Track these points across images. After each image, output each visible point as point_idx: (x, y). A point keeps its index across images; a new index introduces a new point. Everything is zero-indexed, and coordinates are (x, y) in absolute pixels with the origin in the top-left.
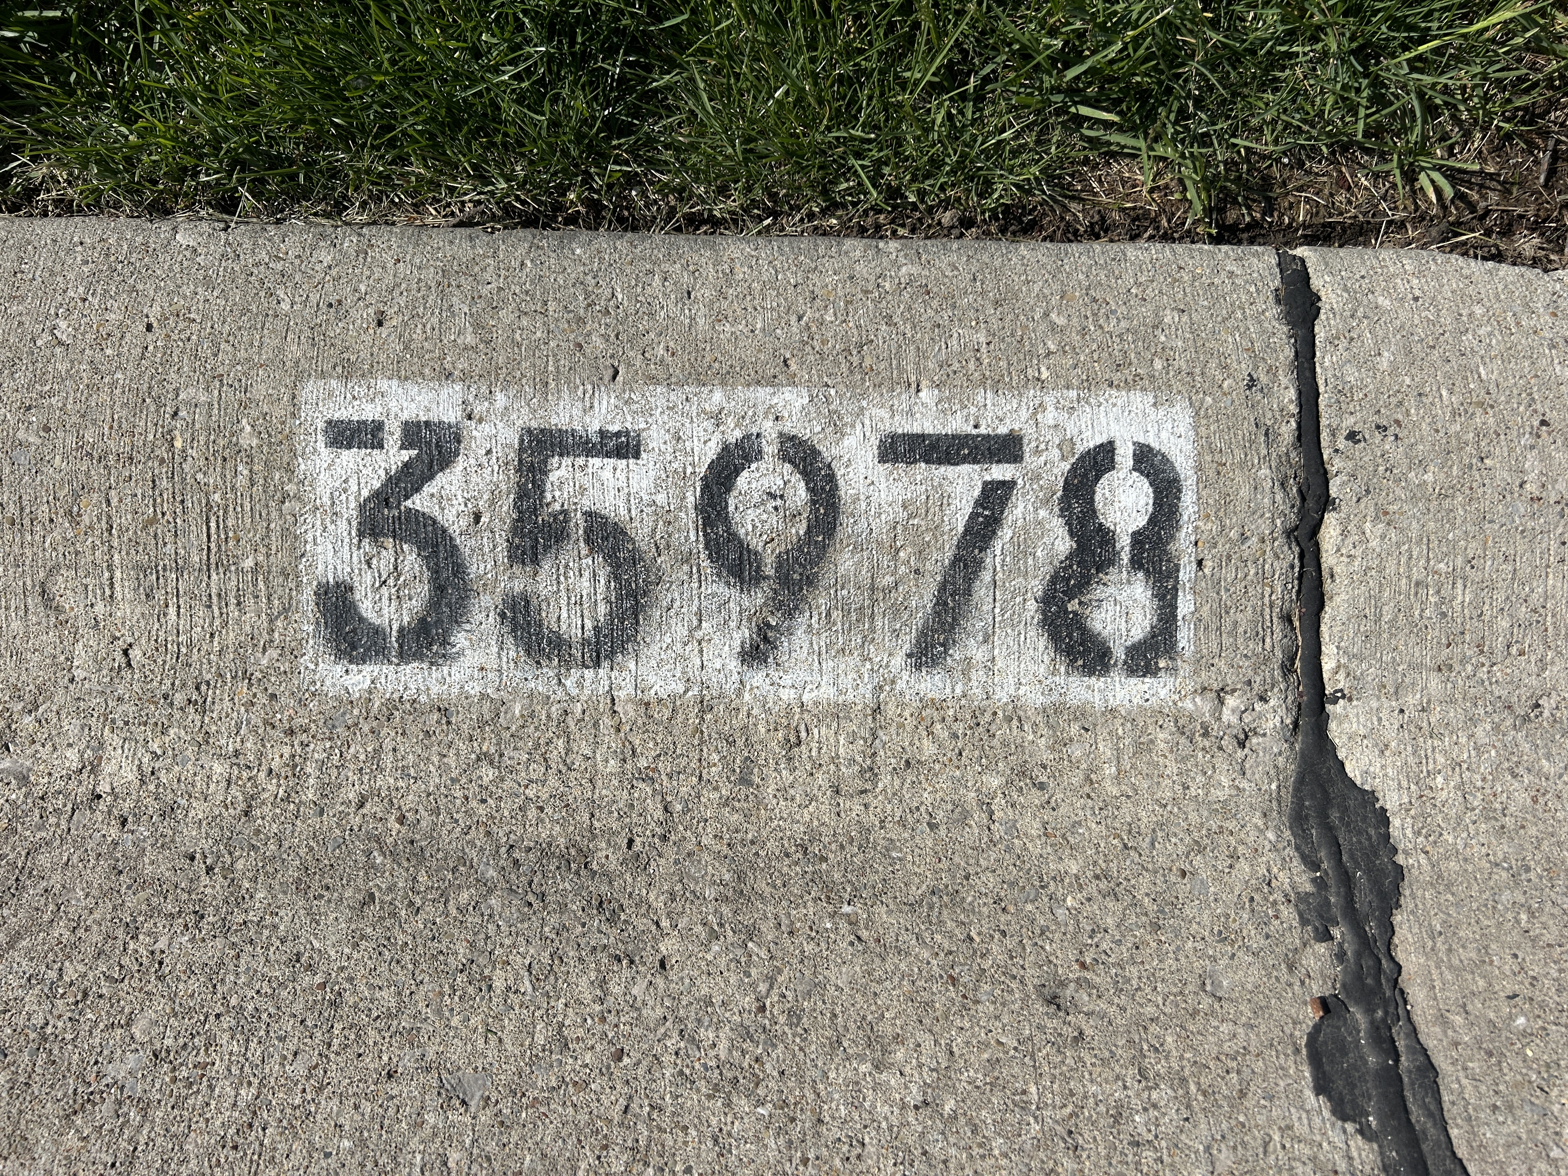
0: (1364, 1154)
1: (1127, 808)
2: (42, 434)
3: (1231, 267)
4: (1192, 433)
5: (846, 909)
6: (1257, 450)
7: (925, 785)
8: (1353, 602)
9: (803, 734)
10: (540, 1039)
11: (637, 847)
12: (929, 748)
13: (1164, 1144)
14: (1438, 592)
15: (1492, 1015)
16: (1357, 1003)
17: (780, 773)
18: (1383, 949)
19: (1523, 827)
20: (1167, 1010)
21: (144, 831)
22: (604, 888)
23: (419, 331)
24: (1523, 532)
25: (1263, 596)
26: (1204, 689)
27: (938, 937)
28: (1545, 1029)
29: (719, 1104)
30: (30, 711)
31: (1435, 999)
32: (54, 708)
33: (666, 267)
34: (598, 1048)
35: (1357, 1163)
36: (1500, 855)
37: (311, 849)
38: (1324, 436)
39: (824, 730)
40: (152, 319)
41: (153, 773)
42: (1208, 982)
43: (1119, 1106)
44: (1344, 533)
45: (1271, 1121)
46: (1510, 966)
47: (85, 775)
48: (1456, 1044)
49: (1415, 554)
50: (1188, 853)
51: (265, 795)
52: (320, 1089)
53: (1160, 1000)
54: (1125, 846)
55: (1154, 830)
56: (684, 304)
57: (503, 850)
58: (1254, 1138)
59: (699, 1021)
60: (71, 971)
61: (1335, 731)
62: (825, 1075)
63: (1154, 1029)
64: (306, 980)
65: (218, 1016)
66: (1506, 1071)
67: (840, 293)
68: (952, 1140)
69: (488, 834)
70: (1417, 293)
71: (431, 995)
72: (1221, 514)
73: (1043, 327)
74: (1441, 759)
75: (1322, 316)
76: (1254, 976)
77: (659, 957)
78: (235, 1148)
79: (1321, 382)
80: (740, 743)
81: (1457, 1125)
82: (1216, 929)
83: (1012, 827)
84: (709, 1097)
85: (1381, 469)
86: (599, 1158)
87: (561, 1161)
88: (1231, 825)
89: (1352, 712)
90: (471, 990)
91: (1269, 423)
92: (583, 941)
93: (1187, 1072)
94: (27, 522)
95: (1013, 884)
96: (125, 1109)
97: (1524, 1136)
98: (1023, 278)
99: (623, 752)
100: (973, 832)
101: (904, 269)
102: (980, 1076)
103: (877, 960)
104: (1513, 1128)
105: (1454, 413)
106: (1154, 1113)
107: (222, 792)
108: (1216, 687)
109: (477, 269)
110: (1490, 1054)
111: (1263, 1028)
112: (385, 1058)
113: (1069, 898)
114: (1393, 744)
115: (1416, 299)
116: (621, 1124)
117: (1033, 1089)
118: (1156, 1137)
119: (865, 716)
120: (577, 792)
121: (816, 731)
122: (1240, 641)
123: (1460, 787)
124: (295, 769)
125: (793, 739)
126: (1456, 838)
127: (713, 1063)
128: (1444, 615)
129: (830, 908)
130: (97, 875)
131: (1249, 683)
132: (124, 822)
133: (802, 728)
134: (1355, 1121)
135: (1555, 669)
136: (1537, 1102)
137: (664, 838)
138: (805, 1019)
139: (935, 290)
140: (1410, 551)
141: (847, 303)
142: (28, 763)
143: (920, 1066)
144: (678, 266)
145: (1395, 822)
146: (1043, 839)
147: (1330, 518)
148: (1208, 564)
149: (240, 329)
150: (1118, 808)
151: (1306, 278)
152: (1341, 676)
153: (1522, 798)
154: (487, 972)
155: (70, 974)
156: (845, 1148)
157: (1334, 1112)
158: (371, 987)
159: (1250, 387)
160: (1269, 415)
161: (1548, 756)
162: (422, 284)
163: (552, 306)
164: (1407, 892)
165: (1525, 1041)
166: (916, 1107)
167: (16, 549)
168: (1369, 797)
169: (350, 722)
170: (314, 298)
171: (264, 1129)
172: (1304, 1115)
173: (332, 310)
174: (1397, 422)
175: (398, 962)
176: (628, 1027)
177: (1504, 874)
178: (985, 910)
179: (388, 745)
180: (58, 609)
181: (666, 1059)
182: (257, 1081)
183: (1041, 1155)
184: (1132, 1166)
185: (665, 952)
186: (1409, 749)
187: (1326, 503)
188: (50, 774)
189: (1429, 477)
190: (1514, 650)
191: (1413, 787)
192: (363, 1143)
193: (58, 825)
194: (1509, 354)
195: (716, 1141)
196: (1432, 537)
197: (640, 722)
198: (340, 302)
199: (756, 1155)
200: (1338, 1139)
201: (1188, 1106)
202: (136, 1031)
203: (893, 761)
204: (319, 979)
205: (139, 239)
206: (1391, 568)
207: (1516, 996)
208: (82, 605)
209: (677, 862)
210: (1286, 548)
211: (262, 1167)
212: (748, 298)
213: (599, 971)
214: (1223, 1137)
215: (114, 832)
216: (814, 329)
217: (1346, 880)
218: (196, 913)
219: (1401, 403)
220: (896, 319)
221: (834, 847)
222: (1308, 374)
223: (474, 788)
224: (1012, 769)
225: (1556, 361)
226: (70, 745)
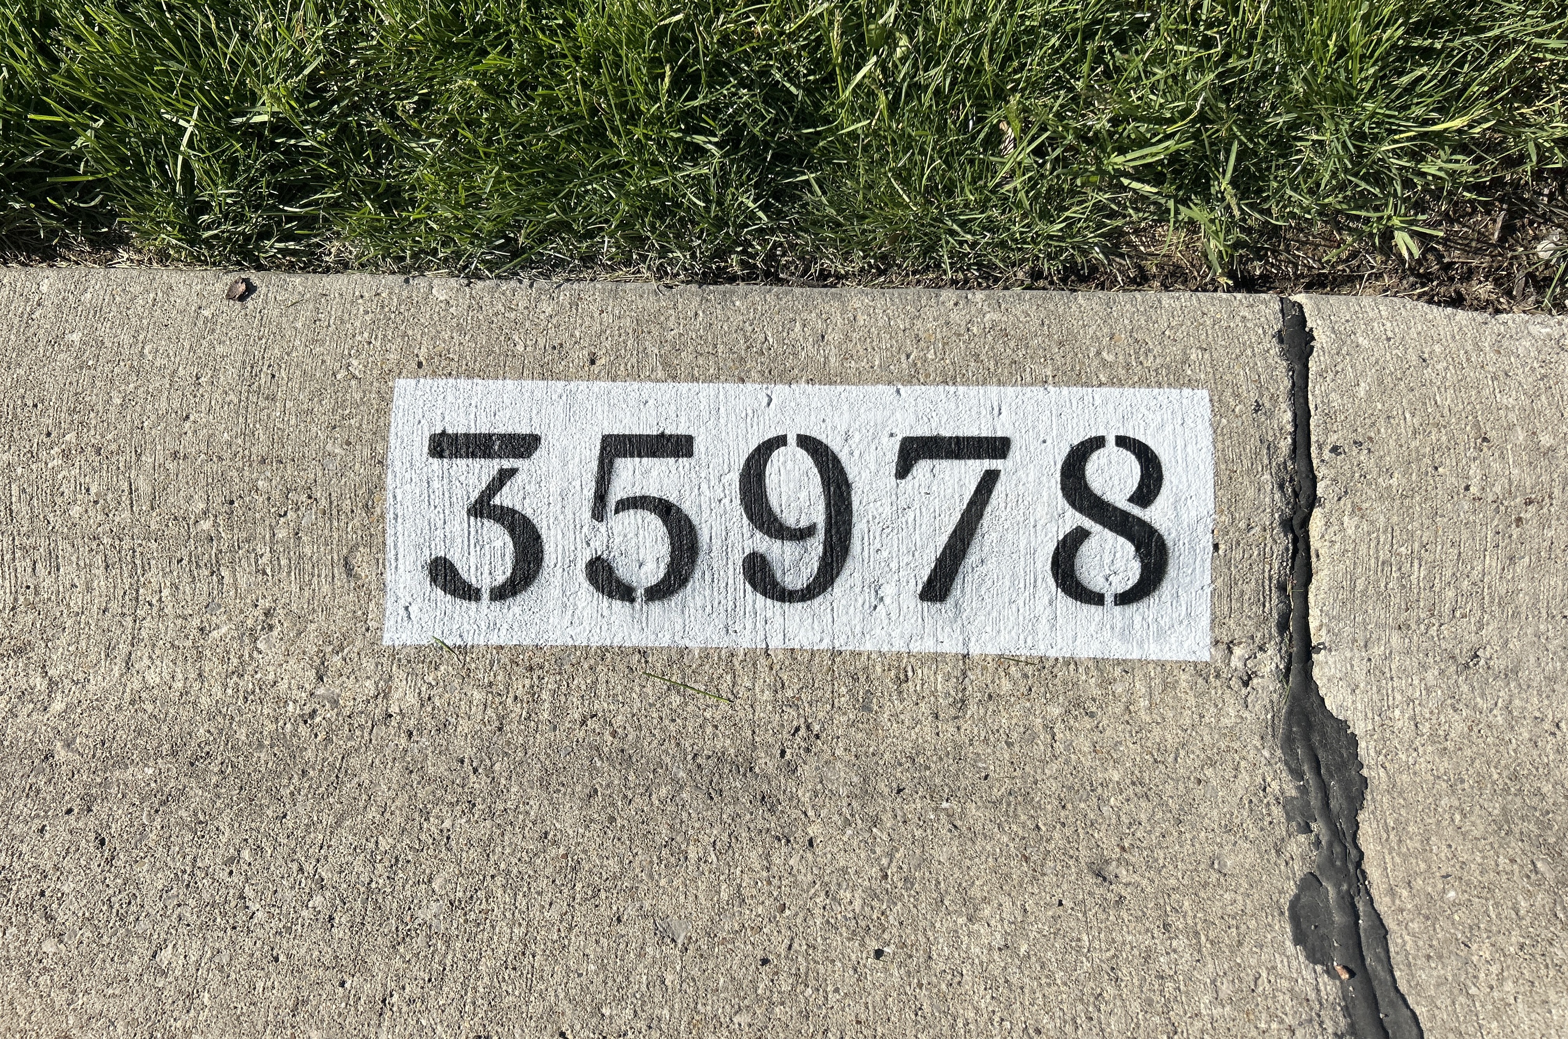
0: (1329, 988)
1: (1157, 731)
2: (345, 447)
3: (1245, 312)
4: (1211, 447)
5: (945, 805)
6: (1261, 460)
7: (1004, 713)
8: (1333, 577)
9: (910, 674)
10: (724, 896)
11: (788, 756)
12: (1006, 685)
13: (1181, 977)
14: (1400, 569)
15: (1430, 889)
16: (1328, 879)
17: (893, 703)
18: (1349, 839)
19: (1460, 749)
20: (1185, 882)
21: (425, 741)
22: (765, 787)
23: (622, 369)
24: (1466, 524)
25: (1264, 572)
26: (1217, 642)
27: (1014, 827)
28: (1470, 901)
29: (857, 944)
30: (337, 653)
31: (1388, 876)
32: (356, 650)
33: (804, 315)
34: (767, 903)
35: (1323, 994)
36: (1442, 770)
37: (549, 756)
38: (1314, 449)
39: (926, 671)
40: (421, 359)
41: (429, 699)
42: (1216, 862)
43: (1148, 949)
44: (1328, 524)
45: (1260, 963)
46: (1445, 852)
47: (380, 700)
48: (1402, 910)
49: (1382, 540)
50: (1203, 766)
51: (513, 715)
52: (570, 929)
53: (1180, 875)
54: (1156, 761)
55: (1177, 749)
56: (819, 346)
57: (689, 757)
58: (1248, 975)
59: (839, 885)
60: (384, 844)
61: (1316, 673)
62: (933, 925)
63: (1175, 896)
64: (553, 851)
65: (493, 877)
66: (1438, 930)
67: (939, 336)
68: (1027, 973)
69: (678, 744)
70: (1390, 334)
71: (644, 863)
72: (1233, 509)
73: (1095, 363)
74: (1398, 697)
75: (1315, 354)
76: (1251, 857)
77: (807, 838)
78: (514, 969)
79: (1312, 407)
80: (862, 679)
81: (1400, 970)
82: (1223, 823)
83: (1069, 746)
84: (849, 939)
85: (1357, 475)
86: (772, 981)
87: (746, 982)
88: (1236, 745)
89: (1331, 661)
90: (672, 860)
91: (1270, 439)
92: (752, 826)
93: (1199, 928)
94: (334, 512)
95: (1071, 788)
96: (434, 941)
97: (1450, 978)
98: (1081, 323)
99: (775, 685)
100: (1039, 749)
101: (988, 316)
102: (1046, 928)
103: (969, 843)
104: (1442, 972)
105: (1415, 433)
106: (1173, 956)
107: (481, 713)
108: (1226, 640)
109: (662, 318)
110: (1427, 918)
111: (1256, 896)
112: (615, 908)
113: (1112, 799)
114: (1362, 685)
115: (1389, 339)
116: (786, 957)
117: (1085, 938)
118: (1176, 973)
119: (958, 660)
120: (741, 714)
121: (920, 671)
122: (1246, 605)
123: (1413, 718)
124: (534, 695)
125: (902, 677)
126: (1408, 756)
127: (851, 915)
128: (1404, 587)
129: (933, 805)
130: (395, 773)
131: (1252, 637)
132: (410, 734)
133: (909, 669)
134: (1323, 964)
135: (1491, 628)
136: (1461, 954)
137: (808, 750)
138: (916, 885)
139: (1012, 333)
140: (1378, 538)
141: (944, 344)
142: (338, 691)
143: (1002, 920)
144: (814, 315)
145: (1362, 744)
146: (1093, 754)
147: (1317, 512)
148: (1222, 547)
149: (488, 366)
150: (1150, 732)
151: (1302, 320)
152: (1323, 632)
153: (1460, 727)
154: (683, 847)
155: (384, 845)
156: (949, 977)
157: (1307, 958)
158: (600, 857)
159: (1256, 411)
160: (1271, 433)
161: (1483, 695)
162: (622, 331)
163: (720, 348)
164: (1369, 798)
165: (1454, 909)
166: (1000, 949)
167: (326, 531)
168: (1342, 725)
169: (574, 661)
170: (541, 342)
171: (534, 957)
172: (1285, 960)
173: (556, 352)
174: (1370, 439)
175: (619, 839)
176: (788, 888)
177: (1444, 785)
178: (1049, 807)
179: (602, 678)
180: (357, 577)
181: (817, 911)
182: (525, 923)
183: (1092, 984)
184: (1158, 993)
185: (812, 835)
186: (1374, 688)
187: (1313, 501)
188: (354, 699)
189: (1394, 482)
190: (1458, 614)
191: (1377, 718)
192: (604, 967)
193: (362, 737)
194: (1461, 385)
195: (855, 970)
196: (1396, 528)
197: (787, 663)
198: (561, 345)
199: (885, 980)
200: (1308, 975)
201: (1199, 951)
202: (435, 885)
203: (979, 694)
204: (562, 851)
205: (405, 294)
206: (1363, 550)
207: (1448, 876)
208: (374, 574)
209: (817, 768)
210: (1282, 535)
211: (535, 982)
212: (868, 340)
213: (764, 847)
214: (1225, 974)
215: (403, 741)
216: (919, 365)
217: (1324, 789)
218: (469, 802)
219: (1374, 424)
220: (982, 357)
221: (935, 758)
222: (1302, 400)
223: (666, 711)
224: (1070, 702)
225: (1497, 391)
226: (368, 678)
